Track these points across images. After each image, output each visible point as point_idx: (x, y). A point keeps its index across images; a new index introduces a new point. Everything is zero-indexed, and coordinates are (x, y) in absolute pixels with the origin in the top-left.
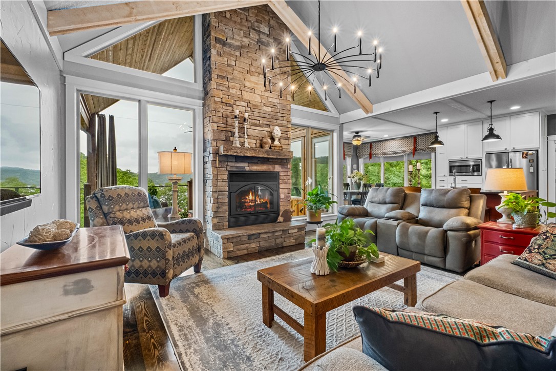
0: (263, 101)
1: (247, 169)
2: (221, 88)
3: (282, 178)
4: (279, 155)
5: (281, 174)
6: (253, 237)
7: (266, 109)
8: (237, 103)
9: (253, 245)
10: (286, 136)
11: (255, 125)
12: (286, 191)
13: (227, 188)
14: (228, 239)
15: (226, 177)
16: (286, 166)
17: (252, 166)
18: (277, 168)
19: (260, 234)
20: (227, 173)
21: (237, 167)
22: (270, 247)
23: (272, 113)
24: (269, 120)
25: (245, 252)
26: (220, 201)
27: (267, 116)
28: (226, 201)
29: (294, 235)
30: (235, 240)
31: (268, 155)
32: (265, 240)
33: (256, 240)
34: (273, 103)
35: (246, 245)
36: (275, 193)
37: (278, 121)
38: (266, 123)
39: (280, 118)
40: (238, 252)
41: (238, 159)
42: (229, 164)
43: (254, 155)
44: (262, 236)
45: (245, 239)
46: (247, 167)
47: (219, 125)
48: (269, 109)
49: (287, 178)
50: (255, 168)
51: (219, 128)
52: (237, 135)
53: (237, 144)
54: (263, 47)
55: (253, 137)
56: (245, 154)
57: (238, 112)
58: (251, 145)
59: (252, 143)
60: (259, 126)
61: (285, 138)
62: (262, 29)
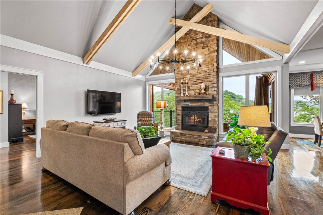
0: (199, 72)
1: (190, 105)
2: (179, 73)
3: (210, 109)
4: (203, 98)
5: (210, 107)
6: (183, 135)
7: (200, 75)
8: (185, 77)
9: (183, 138)
10: (213, 86)
11: (194, 84)
12: (213, 116)
13: (181, 113)
14: (173, 133)
15: (181, 109)
16: (213, 103)
17: (192, 103)
18: (207, 104)
19: (186, 134)
20: (181, 107)
21: (185, 104)
22: (191, 141)
23: (203, 76)
24: (202, 80)
25: (179, 140)
26: (177, 118)
27: (201, 78)
28: (181, 118)
29: (205, 139)
30: (175, 134)
31: (195, 98)
32: (189, 137)
33: (184, 136)
34: (205, 70)
35: (180, 137)
36: (206, 117)
37: (208, 79)
38: (200, 82)
39: (209, 77)
40: (176, 139)
41: (185, 101)
42: (182, 103)
43: (188, 99)
44: (187, 135)
45: (179, 134)
46: (190, 104)
47: (178, 88)
48: (202, 74)
49: (213, 109)
50: (194, 104)
51: (178, 89)
52: (182, 91)
53: (182, 95)
54: (198, 46)
55: (193, 90)
56: (186, 99)
57: (182, 81)
58: (192, 94)
59: (192, 93)
60: (196, 84)
61: (212, 88)
62: (198, 36)
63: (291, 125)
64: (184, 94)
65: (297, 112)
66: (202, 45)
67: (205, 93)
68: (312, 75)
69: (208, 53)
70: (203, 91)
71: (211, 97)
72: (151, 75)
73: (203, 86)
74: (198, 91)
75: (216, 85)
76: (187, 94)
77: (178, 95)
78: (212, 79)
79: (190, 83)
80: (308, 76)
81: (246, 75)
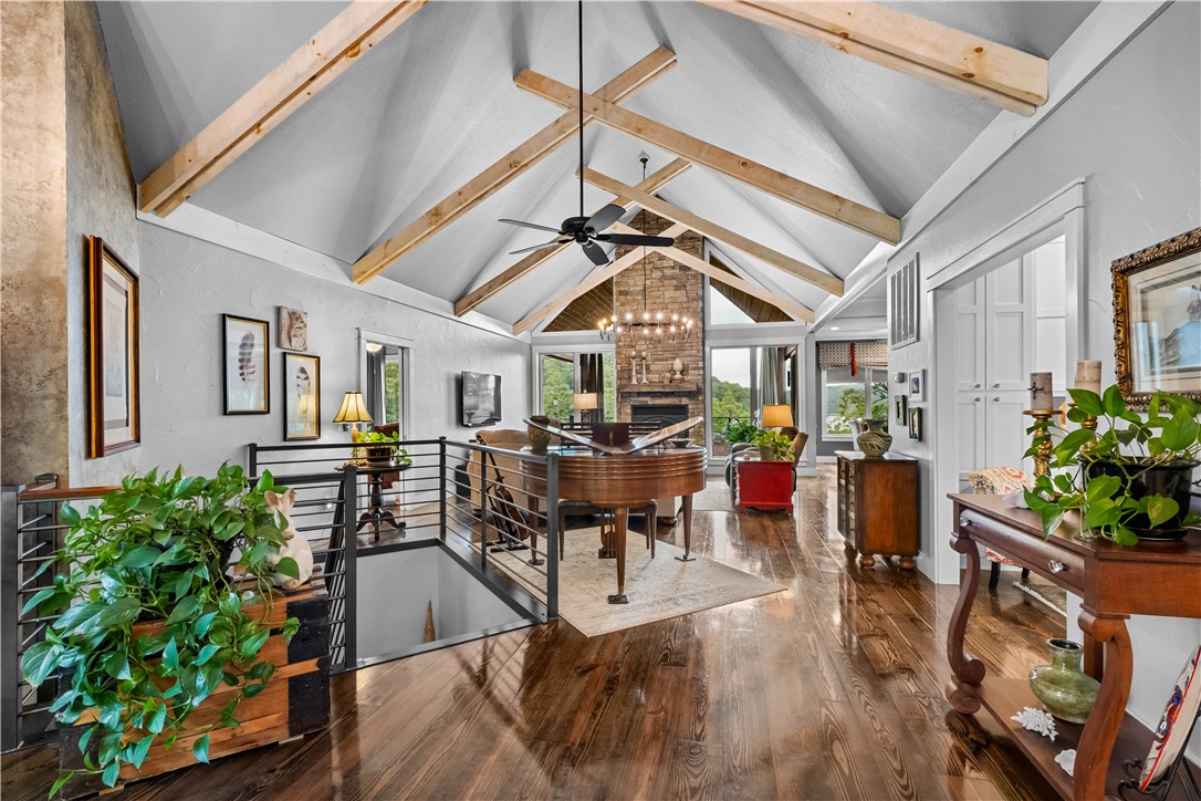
0: (667, 335)
1: (650, 403)
3: (690, 411)
4: (677, 388)
5: (690, 407)
7: (671, 341)
8: (639, 343)
10: (696, 365)
11: (658, 360)
13: (630, 420)
15: (629, 411)
16: (695, 399)
17: (656, 400)
18: (685, 401)
20: (630, 407)
21: (640, 402)
23: (677, 345)
24: (676, 353)
27: (672, 349)
31: (664, 389)
37: (686, 352)
38: (670, 356)
39: (688, 348)
41: (640, 394)
42: (633, 399)
43: (650, 390)
46: (650, 401)
47: (622, 365)
49: (697, 411)
50: (658, 402)
51: (624, 369)
52: (634, 373)
53: (634, 382)
54: (666, 282)
55: (656, 372)
56: (644, 390)
57: (634, 353)
58: (654, 380)
59: (655, 378)
60: (662, 360)
61: (695, 369)
62: (665, 264)
63: (823, 440)
64: (639, 380)
65: (847, 419)
66: (675, 282)
67: (683, 380)
68: (852, 344)
69: (685, 299)
70: (678, 376)
71: (694, 388)
72: (545, 331)
73: (678, 364)
74: (668, 375)
75: (701, 364)
76: (644, 381)
77: (624, 382)
78: (694, 352)
79: (649, 358)
80: (847, 346)
81: (751, 346)
